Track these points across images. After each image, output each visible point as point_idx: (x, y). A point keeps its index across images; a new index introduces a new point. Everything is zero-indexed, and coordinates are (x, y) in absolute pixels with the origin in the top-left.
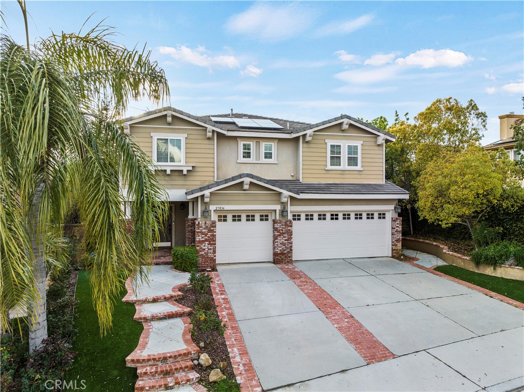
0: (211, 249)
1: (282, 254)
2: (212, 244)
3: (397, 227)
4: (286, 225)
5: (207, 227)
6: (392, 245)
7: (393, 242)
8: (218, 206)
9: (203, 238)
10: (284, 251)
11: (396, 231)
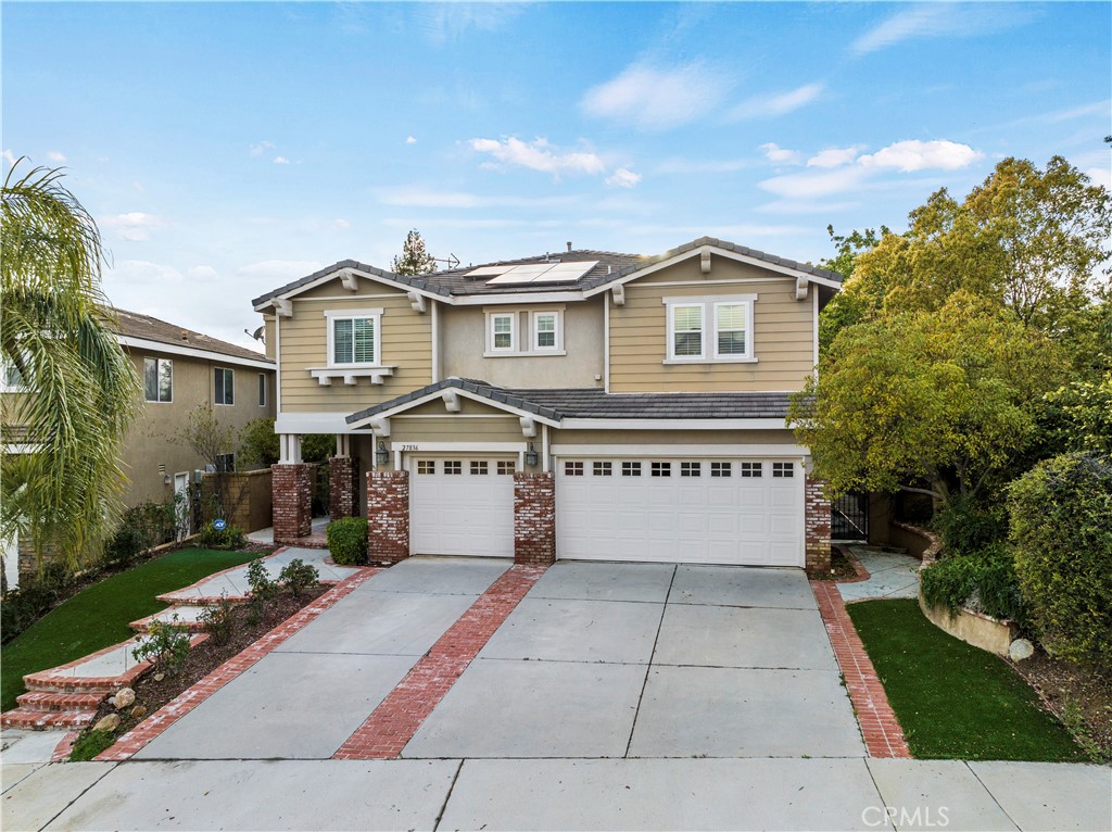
0: (392, 525)
1: (528, 542)
2: (394, 516)
3: (818, 497)
4: (536, 483)
5: (385, 482)
6: (807, 541)
7: (807, 533)
8: (406, 444)
9: (378, 503)
10: (533, 537)
11: (814, 508)
